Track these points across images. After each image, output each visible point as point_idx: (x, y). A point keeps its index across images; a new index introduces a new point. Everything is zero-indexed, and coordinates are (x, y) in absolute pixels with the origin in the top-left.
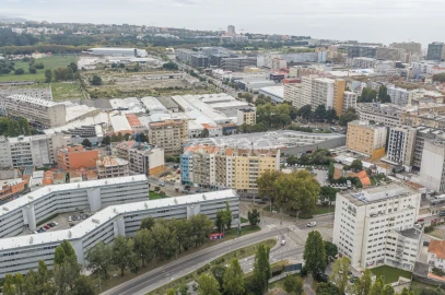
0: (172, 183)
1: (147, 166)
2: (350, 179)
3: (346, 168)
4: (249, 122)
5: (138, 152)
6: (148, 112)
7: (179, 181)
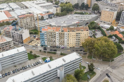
0: (36, 46)
1: (22, 39)
2: (113, 35)
3: (108, 30)
4: (58, 12)
5: (16, 32)
6: (13, 9)
7: (39, 45)
